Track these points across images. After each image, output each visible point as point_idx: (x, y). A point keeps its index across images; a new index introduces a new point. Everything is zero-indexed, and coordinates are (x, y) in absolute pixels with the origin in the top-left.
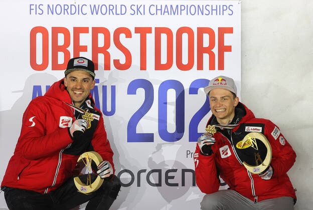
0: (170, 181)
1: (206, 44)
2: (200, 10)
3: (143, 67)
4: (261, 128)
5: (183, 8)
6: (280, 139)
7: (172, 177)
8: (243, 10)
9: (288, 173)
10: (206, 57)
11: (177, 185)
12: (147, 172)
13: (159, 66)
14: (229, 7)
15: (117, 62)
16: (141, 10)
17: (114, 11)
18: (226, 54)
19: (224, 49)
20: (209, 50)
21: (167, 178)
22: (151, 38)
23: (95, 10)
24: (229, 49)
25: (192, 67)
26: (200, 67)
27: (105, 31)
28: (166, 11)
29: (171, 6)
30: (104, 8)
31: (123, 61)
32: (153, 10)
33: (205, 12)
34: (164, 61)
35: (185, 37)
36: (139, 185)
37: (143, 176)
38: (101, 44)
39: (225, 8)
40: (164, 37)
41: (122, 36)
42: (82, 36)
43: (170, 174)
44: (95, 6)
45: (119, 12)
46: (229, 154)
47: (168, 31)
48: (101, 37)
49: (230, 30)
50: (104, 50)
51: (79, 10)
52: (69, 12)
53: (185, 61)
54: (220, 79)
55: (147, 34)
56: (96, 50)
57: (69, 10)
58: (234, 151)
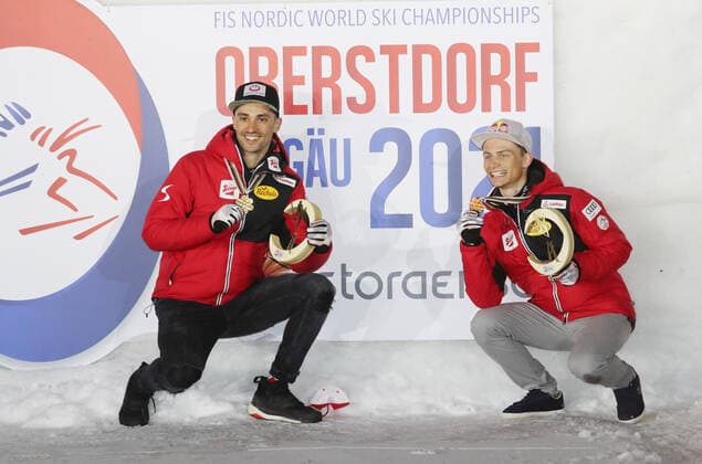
0: (441, 290)
1: (495, 70)
2: (485, 15)
3: (394, 108)
4: (564, 202)
5: (457, 13)
6: (599, 220)
7: (444, 284)
8: (556, 16)
9: (621, 271)
10: (496, 90)
11: (451, 296)
12: (403, 276)
13: (419, 107)
14: (532, 11)
15: (352, 102)
16: (390, 16)
17: (347, 19)
18: (529, 86)
19: (525, 77)
20: (500, 80)
21: (436, 285)
22: (405, 61)
23: (315, 19)
24: (533, 77)
25: (473, 107)
26: (486, 107)
27: (333, 53)
28: (430, 17)
29: (438, 10)
30: (330, 15)
31: (361, 100)
32: (409, 17)
33: (494, 18)
34: (427, 97)
35: (461, 58)
36: (390, 296)
37: (397, 281)
38: (326, 72)
39: (526, 11)
40: (427, 60)
41: (360, 60)
42: (296, 60)
43: (439, 280)
44: (315, 12)
45: (354, 21)
46: (516, 245)
47: (433, 51)
48: (326, 61)
49: (535, 47)
50: (331, 83)
51: (292, 19)
52: (276, 23)
53: (462, 98)
54: (499, 124)
55: (400, 56)
56: (319, 83)
57: (275, 20)
58: (523, 240)
